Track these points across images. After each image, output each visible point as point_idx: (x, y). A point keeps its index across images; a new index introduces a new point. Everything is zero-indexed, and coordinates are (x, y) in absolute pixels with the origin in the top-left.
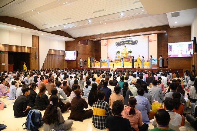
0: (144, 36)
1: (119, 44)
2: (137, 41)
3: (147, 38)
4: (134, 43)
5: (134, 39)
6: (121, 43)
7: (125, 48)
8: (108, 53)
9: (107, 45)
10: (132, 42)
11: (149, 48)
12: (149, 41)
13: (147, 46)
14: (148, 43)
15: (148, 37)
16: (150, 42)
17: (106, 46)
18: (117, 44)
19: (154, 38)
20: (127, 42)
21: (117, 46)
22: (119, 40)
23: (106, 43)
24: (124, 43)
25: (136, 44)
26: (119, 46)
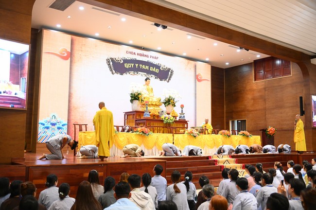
0: (187, 61)
1: (118, 67)
2: (172, 72)
3: (193, 69)
4: (164, 75)
5: (165, 62)
6: (127, 66)
7: (147, 85)
8: (73, 91)
9: (70, 56)
10: (157, 71)
11: (196, 98)
12: (198, 78)
13: (193, 92)
14: (196, 82)
15: (195, 66)
16: (199, 81)
17: (65, 58)
18: (111, 63)
19: (206, 73)
20: (144, 66)
21: (111, 70)
22: (121, 53)
23: (69, 50)
24: (134, 66)
25: (169, 79)
26: (119, 75)
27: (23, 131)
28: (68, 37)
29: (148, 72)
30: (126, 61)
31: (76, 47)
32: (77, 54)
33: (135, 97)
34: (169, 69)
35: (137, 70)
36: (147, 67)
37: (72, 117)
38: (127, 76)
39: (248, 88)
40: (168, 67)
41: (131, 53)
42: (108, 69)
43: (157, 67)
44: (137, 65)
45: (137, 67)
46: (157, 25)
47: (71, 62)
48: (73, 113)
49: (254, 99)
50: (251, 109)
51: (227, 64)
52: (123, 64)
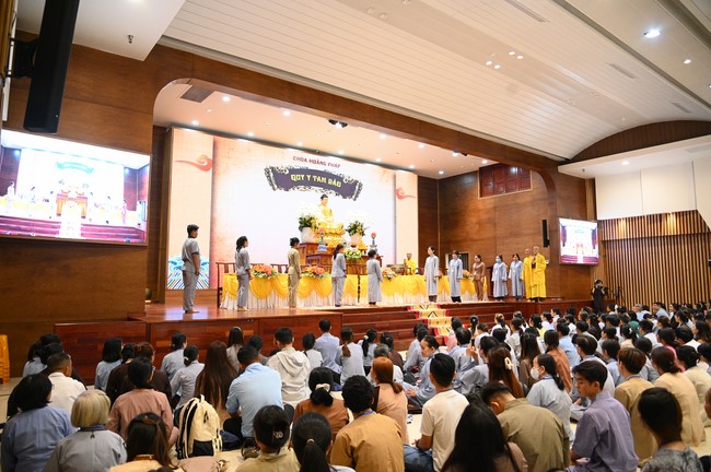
0: (381, 169)
1: (281, 180)
2: (360, 186)
3: (391, 181)
4: (349, 190)
5: (349, 171)
6: (294, 178)
7: (324, 204)
9: (212, 165)
10: (339, 184)
11: (395, 222)
12: (398, 194)
13: (392, 213)
14: (395, 200)
15: (395, 177)
16: (400, 198)
17: (205, 169)
18: (272, 175)
19: (410, 185)
20: (319, 179)
21: (272, 185)
22: (285, 160)
23: (211, 158)
24: (305, 177)
25: (357, 196)
26: (283, 191)
27: (143, 275)
28: (210, 138)
29: (326, 186)
30: (293, 171)
31: (221, 151)
32: (222, 162)
33: (306, 223)
34: (356, 182)
35: (309, 184)
36: (324, 180)
37: (216, 253)
38: (295, 193)
39: (472, 207)
40: (355, 179)
41: (301, 159)
42: (267, 183)
43: (339, 178)
44: (309, 177)
45: (309, 178)
46: (333, 122)
47: (214, 174)
48: (217, 247)
49: (479, 223)
50: (475, 237)
51: (441, 173)
52: (289, 175)
